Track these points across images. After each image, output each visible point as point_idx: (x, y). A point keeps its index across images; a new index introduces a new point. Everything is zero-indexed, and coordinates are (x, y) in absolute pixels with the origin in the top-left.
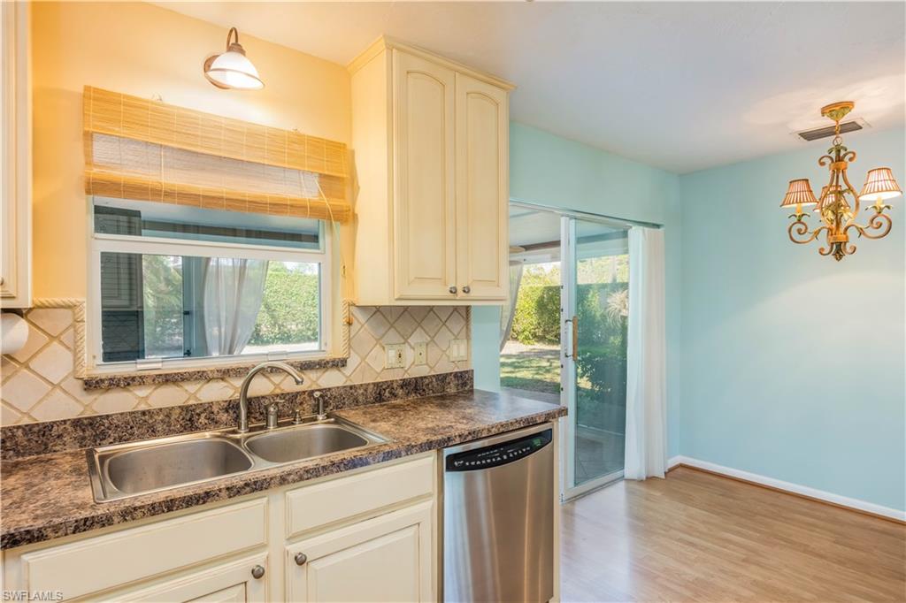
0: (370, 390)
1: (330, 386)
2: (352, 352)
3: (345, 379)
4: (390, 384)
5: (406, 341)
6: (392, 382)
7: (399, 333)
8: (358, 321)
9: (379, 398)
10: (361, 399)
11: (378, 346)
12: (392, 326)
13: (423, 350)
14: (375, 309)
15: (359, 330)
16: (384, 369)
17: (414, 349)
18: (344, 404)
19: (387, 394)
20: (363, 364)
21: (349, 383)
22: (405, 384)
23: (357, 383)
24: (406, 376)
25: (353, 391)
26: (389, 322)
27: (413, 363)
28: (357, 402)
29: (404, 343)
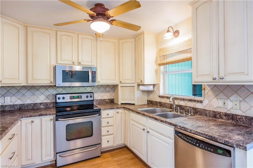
0: (211, 113)
1: (198, 108)
2: (205, 98)
3: (203, 107)
4: (220, 113)
5: (228, 98)
6: (220, 112)
7: (225, 95)
8: (208, 89)
9: (215, 116)
10: (208, 114)
11: (215, 98)
12: (222, 92)
13: (238, 103)
14: (214, 86)
15: (208, 92)
16: (217, 107)
17: (232, 102)
18: (202, 114)
19: (218, 116)
20: (209, 103)
21: (204, 109)
22: (226, 115)
23: (207, 109)
24: (228, 112)
25: (205, 111)
26: (220, 90)
27: (232, 108)
28: (207, 115)
29: (227, 99)
